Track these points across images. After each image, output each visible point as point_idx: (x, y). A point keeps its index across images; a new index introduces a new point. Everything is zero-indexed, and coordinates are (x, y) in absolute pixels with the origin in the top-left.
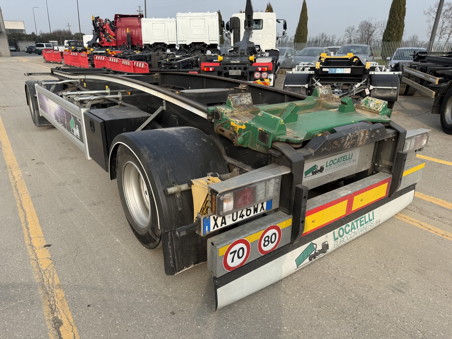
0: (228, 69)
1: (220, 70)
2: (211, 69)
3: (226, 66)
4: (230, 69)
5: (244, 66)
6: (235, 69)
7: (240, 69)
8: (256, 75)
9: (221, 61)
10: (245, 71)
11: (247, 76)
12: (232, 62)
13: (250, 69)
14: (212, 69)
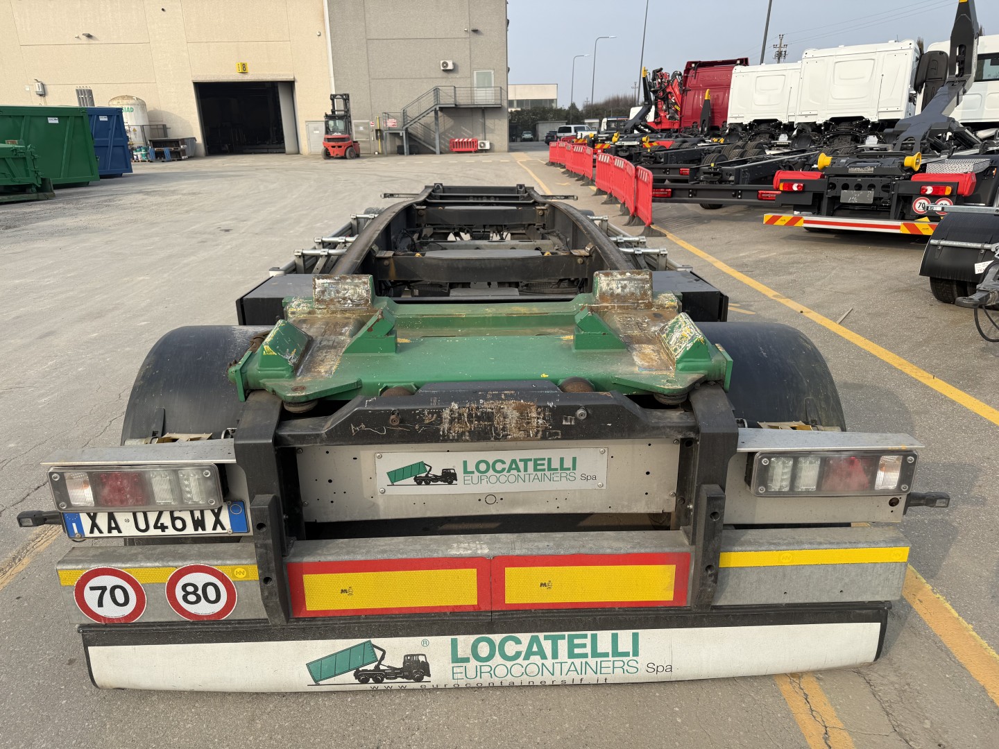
0: (839, 186)
1: (818, 189)
2: (795, 188)
3: (832, 180)
4: (846, 187)
5: (885, 181)
6: (859, 187)
7: (871, 187)
8: (917, 205)
9: (824, 168)
10: (885, 195)
11: (890, 207)
12: (852, 170)
13: (903, 190)
14: (798, 187)
